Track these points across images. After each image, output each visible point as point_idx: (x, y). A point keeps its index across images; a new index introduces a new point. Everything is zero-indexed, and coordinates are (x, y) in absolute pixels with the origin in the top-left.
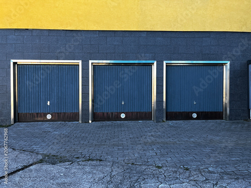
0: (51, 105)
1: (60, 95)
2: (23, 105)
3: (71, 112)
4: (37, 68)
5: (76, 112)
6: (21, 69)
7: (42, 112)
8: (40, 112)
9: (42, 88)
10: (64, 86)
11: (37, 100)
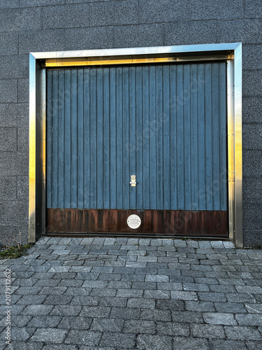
0: (140, 187)
1: (167, 156)
2: (61, 184)
3: (203, 208)
4: (100, 77)
5: (217, 208)
6: (55, 82)
7: (113, 206)
8: (107, 207)
9: (113, 134)
10: (180, 127)
11: (100, 171)
